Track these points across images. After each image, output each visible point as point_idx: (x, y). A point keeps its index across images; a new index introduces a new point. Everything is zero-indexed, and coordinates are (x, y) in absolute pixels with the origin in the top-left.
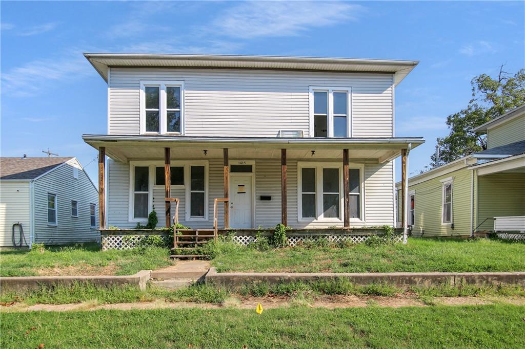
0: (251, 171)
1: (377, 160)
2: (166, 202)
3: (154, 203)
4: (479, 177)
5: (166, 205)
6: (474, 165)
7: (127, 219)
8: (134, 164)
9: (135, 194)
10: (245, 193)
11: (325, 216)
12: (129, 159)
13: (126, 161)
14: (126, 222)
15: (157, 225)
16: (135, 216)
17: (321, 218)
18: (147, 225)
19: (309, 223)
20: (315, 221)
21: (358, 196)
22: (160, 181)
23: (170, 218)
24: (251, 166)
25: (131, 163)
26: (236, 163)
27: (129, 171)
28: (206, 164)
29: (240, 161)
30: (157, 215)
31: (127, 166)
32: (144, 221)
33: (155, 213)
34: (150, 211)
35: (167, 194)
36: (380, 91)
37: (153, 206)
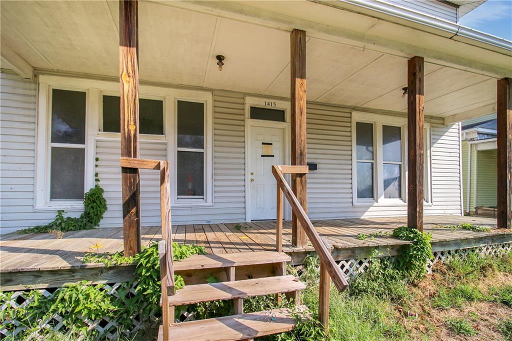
0: (283, 120)
1: (443, 119)
2: (125, 170)
3: (98, 170)
4: (478, 152)
5: (125, 180)
7: (30, 202)
8: (49, 83)
9: (53, 149)
10: (273, 156)
11: (385, 197)
12: (37, 72)
13: (30, 75)
14: (30, 209)
15: (104, 215)
16: (54, 195)
17: (382, 200)
18: (82, 217)
19: (369, 207)
20: (376, 204)
22: (111, 123)
24: (282, 113)
25: (42, 79)
26: (261, 103)
27: (36, 96)
28: (206, 99)
29: (268, 101)
30: (104, 195)
31: (33, 86)
32: (74, 208)
33: (102, 191)
34: (89, 185)
37: (96, 175)
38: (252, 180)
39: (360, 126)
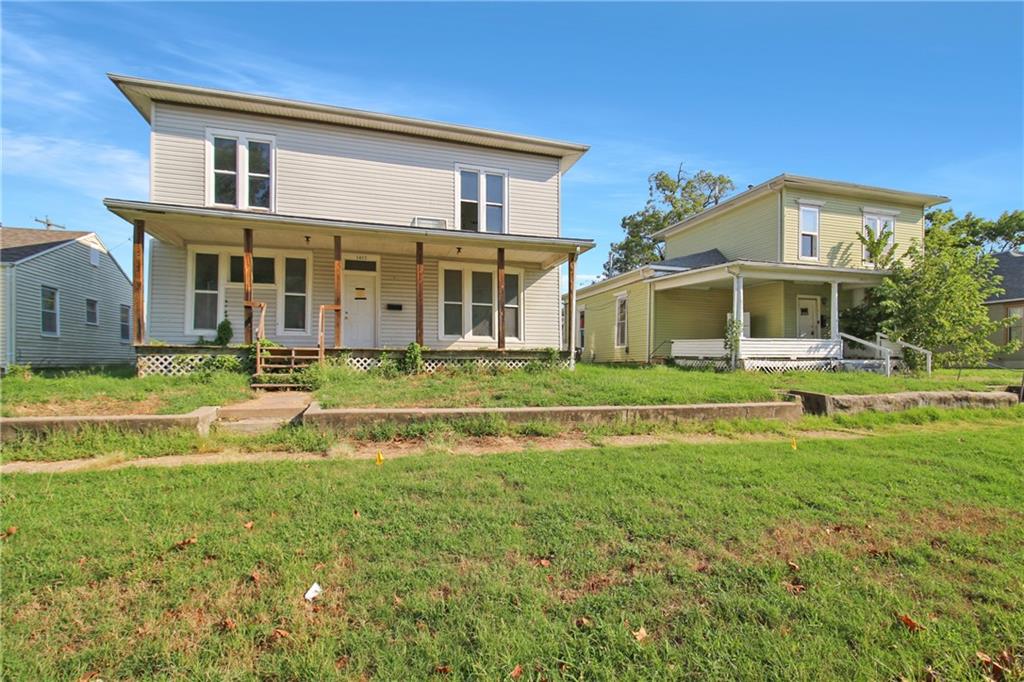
0: (374, 269)
1: (540, 264)
2: (246, 307)
3: (227, 309)
4: (656, 292)
5: (246, 311)
6: (651, 277)
7: (181, 330)
8: (194, 249)
9: (196, 294)
10: (365, 299)
11: (474, 334)
12: (186, 242)
13: (181, 244)
14: (181, 335)
15: (231, 340)
16: (197, 326)
17: (469, 336)
18: (216, 341)
19: (453, 342)
20: (461, 339)
21: (516, 309)
22: (237, 275)
23: (251, 331)
24: (374, 263)
25: (189, 247)
26: (353, 257)
27: (186, 259)
28: (308, 256)
29: (359, 255)
30: (231, 326)
31: (183, 252)
32: (210, 334)
33: (229, 323)
34: (220, 319)
35: (247, 296)
36: (543, 178)
37: (226, 312)
38: (346, 318)
39: (448, 273)
